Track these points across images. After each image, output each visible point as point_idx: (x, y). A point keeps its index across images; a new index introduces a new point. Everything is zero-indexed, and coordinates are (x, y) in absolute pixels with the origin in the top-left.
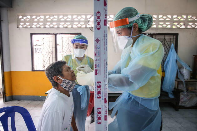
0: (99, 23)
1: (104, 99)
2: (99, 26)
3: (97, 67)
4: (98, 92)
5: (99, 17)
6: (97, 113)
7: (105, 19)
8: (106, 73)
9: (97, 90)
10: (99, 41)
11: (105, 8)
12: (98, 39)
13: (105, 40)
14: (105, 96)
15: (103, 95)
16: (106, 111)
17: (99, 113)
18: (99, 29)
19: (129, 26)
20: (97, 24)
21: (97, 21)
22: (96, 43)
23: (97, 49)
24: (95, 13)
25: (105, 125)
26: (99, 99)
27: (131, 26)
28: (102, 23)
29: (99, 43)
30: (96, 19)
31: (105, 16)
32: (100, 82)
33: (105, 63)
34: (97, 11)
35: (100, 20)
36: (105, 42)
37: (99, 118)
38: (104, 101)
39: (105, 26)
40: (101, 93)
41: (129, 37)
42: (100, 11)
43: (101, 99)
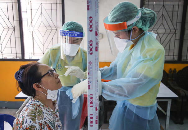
0: (91, 50)
1: (95, 107)
2: (92, 51)
3: (90, 83)
4: (90, 102)
5: (91, 45)
6: (90, 118)
7: (96, 46)
8: (97, 88)
9: (90, 101)
10: (91, 63)
11: (96, 37)
12: (90, 62)
13: (96, 62)
14: (96, 105)
15: (95, 105)
16: (97, 117)
17: (92, 118)
18: (91, 54)
19: (128, 29)
20: (90, 50)
21: (90, 47)
22: (89, 65)
23: (90, 70)
24: (88, 41)
25: (96, 128)
26: (91, 108)
27: (131, 29)
28: (94, 49)
29: (91, 65)
30: (89, 46)
31: (96, 44)
32: (92, 95)
33: (96, 80)
34: (90, 40)
35: (92, 47)
36: (96, 64)
37: (92, 122)
38: (95, 109)
39: (96, 52)
40: (93, 103)
41: (127, 40)
42: (92, 40)
43: (93, 108)
